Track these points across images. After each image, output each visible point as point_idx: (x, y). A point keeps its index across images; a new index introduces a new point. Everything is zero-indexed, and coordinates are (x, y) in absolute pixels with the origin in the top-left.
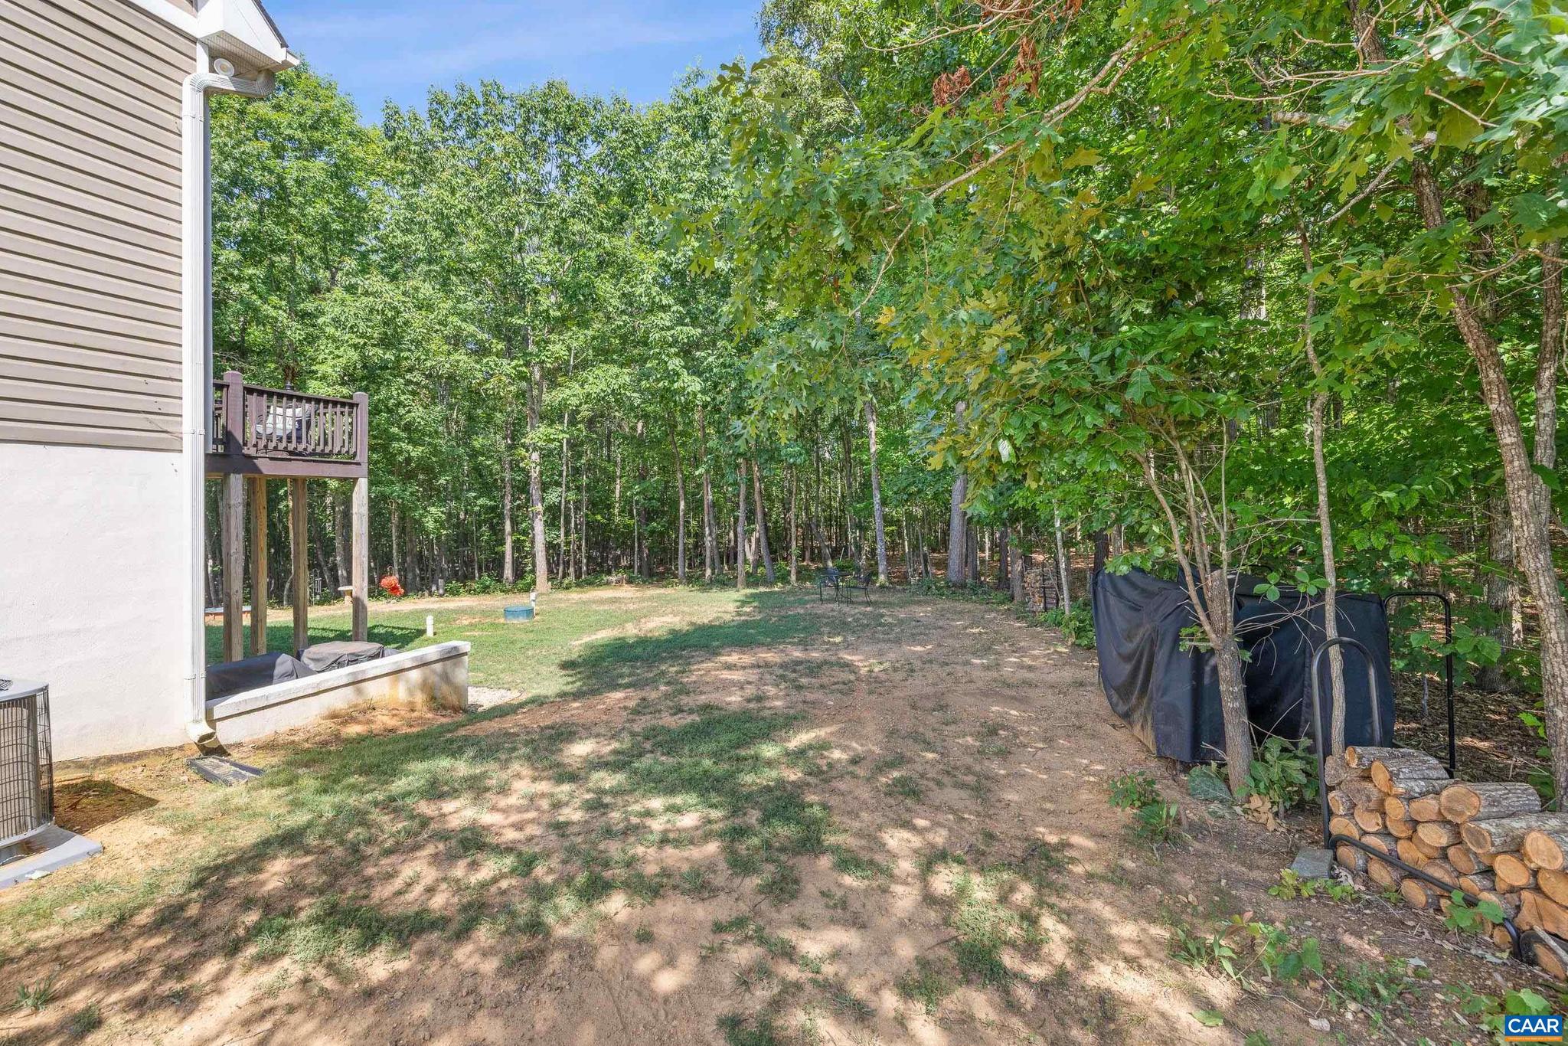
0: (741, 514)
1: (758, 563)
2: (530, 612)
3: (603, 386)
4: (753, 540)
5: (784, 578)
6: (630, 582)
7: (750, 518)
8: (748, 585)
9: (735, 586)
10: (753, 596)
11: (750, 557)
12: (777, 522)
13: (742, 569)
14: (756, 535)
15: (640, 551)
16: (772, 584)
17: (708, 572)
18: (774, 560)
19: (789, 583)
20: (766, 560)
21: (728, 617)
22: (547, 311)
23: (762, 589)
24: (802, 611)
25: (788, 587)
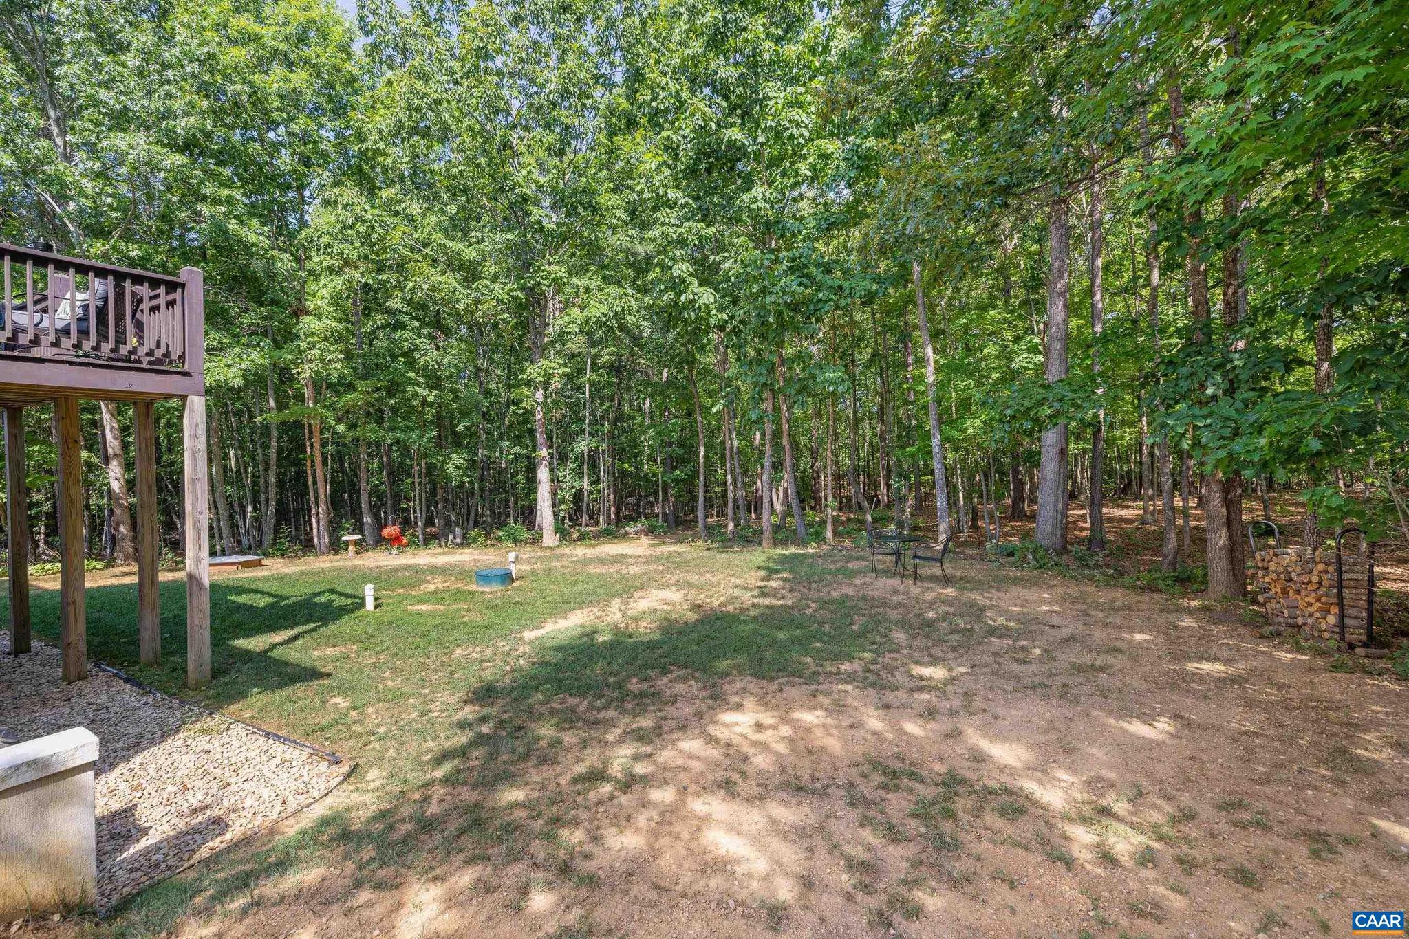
0: (767, 461)
1: (786, 514)
2: (507, 578)
3: (605, 309)
4: (781, 489)
5: (819, 537)
6: (650, 532)
7: (777, 466)
8: (776, 543)
9: (760, 544)
10: (784, 560)
11: (778, 507)
12: (805, 471)
13: (767, 521)
14: (784, 484)
15: (665, 500)
16: (805, 544)
17: (731, 526)
18: (803, 509)
19: (824, 540)
20: (795, 510)
21: (747, 598)
22: (540, 222)
23: (793, 550)
24: (851, 591)
25: (825, 547)
